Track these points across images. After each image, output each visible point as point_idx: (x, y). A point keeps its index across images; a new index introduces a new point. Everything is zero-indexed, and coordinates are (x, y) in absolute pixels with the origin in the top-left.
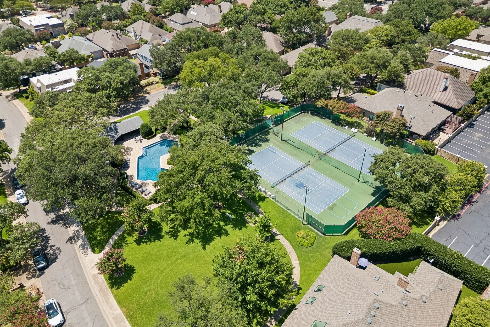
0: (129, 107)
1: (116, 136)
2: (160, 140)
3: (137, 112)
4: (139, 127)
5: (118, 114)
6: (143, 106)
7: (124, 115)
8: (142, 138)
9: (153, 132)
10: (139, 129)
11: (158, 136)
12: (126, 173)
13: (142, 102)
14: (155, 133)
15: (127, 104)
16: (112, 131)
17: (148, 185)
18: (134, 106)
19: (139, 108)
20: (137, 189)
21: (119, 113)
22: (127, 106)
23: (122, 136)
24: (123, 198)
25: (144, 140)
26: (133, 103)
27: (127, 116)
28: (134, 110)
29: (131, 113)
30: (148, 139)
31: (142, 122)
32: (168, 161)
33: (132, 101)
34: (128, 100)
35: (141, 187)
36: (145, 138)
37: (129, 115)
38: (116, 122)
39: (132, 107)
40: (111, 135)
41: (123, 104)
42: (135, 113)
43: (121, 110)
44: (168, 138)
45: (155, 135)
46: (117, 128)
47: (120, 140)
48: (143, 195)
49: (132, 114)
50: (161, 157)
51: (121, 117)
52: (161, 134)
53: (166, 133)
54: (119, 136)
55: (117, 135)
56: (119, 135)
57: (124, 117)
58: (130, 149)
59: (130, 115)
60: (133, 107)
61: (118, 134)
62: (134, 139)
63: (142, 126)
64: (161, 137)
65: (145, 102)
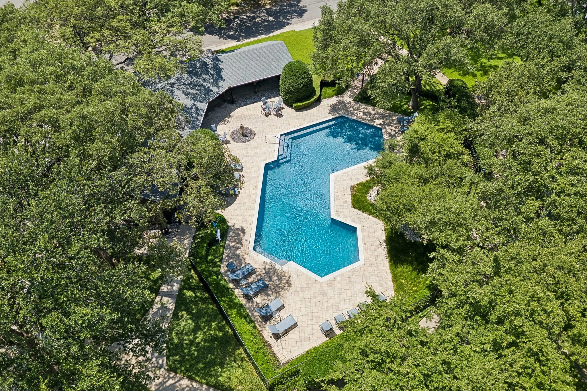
0: (258, 20)
1: (214, 89)
2: (331, 117)
3: (276, 32)
4: (278, 71)
5: (232, 33)
6: (292, 21)
7: (247, 37)
8: (283, 105)
9: (314, 92)
10: (278, 77)
11: (326, 103)
12: (223, 220)
13: (289, 12)
14: (318, 94)
15: (255, 12)
16: (207, 72)
17: (289, 284)
18: (271, 19)
19: (281, 25)
20: (248, 297)
21: (236, 31)
22: (254, 18)
23: (231, 91)
24: (195, 331)
25: (287, 111)
26: (269, 13)
27: (252, 39)
28: (269, 28)
29: (261, 34)
30: (298, 109)
31: (288, 59)
32: (353, 197)
33: (268, 7)
34: (260, 5)
35: (263, 289)
36: (291, 106)
37: (256, 39)
38: (223, 52)
39: (265, 21)
40: (201, 85)
41: (246, 12)
42: (271, 35)
43: (240, 25)
44: (352, 113)
45: (318, 101)
46: (221, 66)
47: (225, 101)
48: (267, 332)
49: (263, 36)
50: (332, 176)
51: (239, 41)
52: (334, 100)
53: (347, 98)
54: (222, 90)
55: (218, 87)
56: (224, 86)
57: (246, 41)
58: (246, 133)
59: (259, 37)
60: (268, 21)
61: (221, 83)
62: (261, 103)
63: (289, 68)
64: (334, 109)
65: (296, 12)
